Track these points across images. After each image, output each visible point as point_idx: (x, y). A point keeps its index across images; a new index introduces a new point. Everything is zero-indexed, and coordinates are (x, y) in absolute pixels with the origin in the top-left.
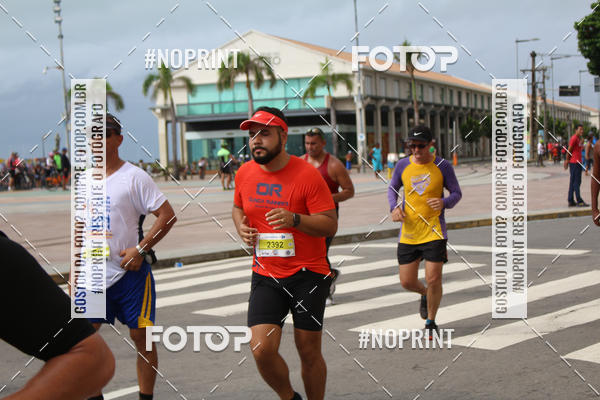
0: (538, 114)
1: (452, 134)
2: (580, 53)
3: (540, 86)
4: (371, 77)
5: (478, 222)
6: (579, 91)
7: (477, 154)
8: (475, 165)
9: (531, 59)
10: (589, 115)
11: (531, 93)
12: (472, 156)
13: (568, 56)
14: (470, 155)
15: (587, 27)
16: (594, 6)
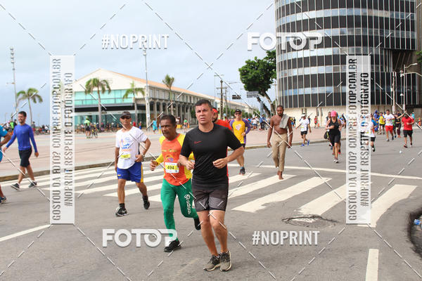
0: (224, 107)
1: (187, 115)
3: (224, 95)
6: (240, 97)
9: (220, 83)
10: (244, 107)
11: (220, 98)
15: (244, 71)
16: (246, 62)
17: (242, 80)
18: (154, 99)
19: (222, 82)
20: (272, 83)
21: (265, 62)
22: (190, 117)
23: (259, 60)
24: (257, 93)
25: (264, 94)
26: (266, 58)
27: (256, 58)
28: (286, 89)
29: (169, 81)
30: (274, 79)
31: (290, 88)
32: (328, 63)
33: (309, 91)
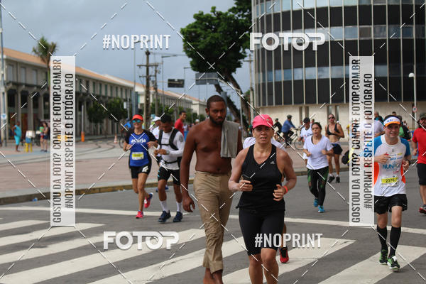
0: (151, 101)
1: (81, 116)
2: (184, 53)
3: (153, 78)
4: (13, 66)
5: (100, 189)
6: (183, 83)
7: (101, 133)
8: (99, 142)
9: (146, 56)
10: (191, 103)
11: (145, 84)
12: (97, 135)
13: (175, 56)
14: (95, 133)
15: (190, 33)
16: (196, 17)
17: (187, 51)
18: (17, 84)
19: (148, 53)
20: (243, 57)
21: (231, 18)
22: (87, 121)
23: (219, 14)
24: (214, 76)
25: (229, 79)
26: (233, 10)
27: (214, 9)
28: (270, 69)
29: (46, 50)
30: (247, 50)
31: (278, 67)
32: (350, 21)
33: (313, 73)
